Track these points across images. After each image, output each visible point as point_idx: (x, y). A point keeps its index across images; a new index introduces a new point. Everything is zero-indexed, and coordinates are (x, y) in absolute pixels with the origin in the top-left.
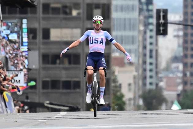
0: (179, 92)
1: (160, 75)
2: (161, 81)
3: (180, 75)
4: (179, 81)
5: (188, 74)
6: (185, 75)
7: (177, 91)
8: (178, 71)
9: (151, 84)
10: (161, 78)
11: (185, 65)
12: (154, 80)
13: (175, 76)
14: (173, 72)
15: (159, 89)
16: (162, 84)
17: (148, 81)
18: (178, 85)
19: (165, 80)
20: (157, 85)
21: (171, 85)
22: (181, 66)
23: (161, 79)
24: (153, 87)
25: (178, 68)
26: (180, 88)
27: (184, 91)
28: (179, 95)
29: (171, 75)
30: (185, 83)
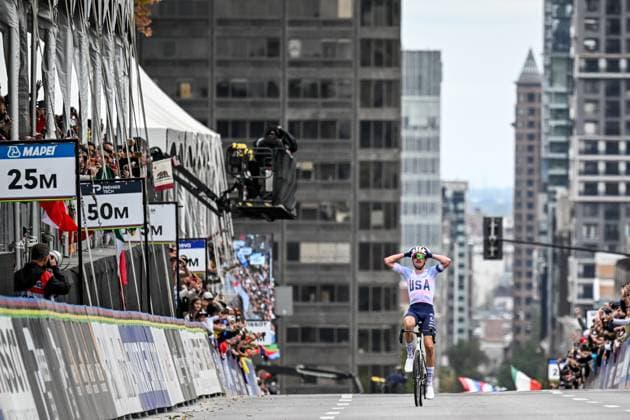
0: (507, 345)
1: (475, 317)
2: (478, 326)
3: (508, 317)
4: (507, 326)
5: (522, 316)
6: (516, 317)
7: (503, 342)
8: (505, 311)
9: (461, 331)
10: (477, 321)
11: (517, 300)
12: (465, 325)
13: (499, 318)
14: (496, 312)
15: (474, 340)
16: (479, 331)
17: (457, 326)
18: (506, 332)
19: (483, 325)
20: (470, 332)
21: (494, 333)
22: (509, 303)
23: (476, 324)
24: (465, 336)
25: (504, 304)
26: (509, 338)
27: (516, 343)
28: (506, 350)
29: (493, 317)
30: (516, 330)
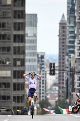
0: (56, 100)
1: (47, 92)
2: (48, 95)
3: (57, 92)
4: (56, 95)
5: (61, 92)
6: (59, 92)
7: (55, 100)
8: (56, 90)
9: (43, 96)
10: (48, 93)
11: (59, 87)
12: (44, 95)
13: (54, 93)
14: (53, 91)
15: (47, 99)
16: (48, 97)
17: (42, 95)
18: (56, 97)
19: (49, 94)
20: (46, 97)
21: (53, 97)
22: (57, 88)
23: (48, 94)
24: (44, 98)
25: (56, 89)
26: (57, 98)
27: (59, 100)
28: (56, 102)
29: (52, 92)
30: (59, 96)
